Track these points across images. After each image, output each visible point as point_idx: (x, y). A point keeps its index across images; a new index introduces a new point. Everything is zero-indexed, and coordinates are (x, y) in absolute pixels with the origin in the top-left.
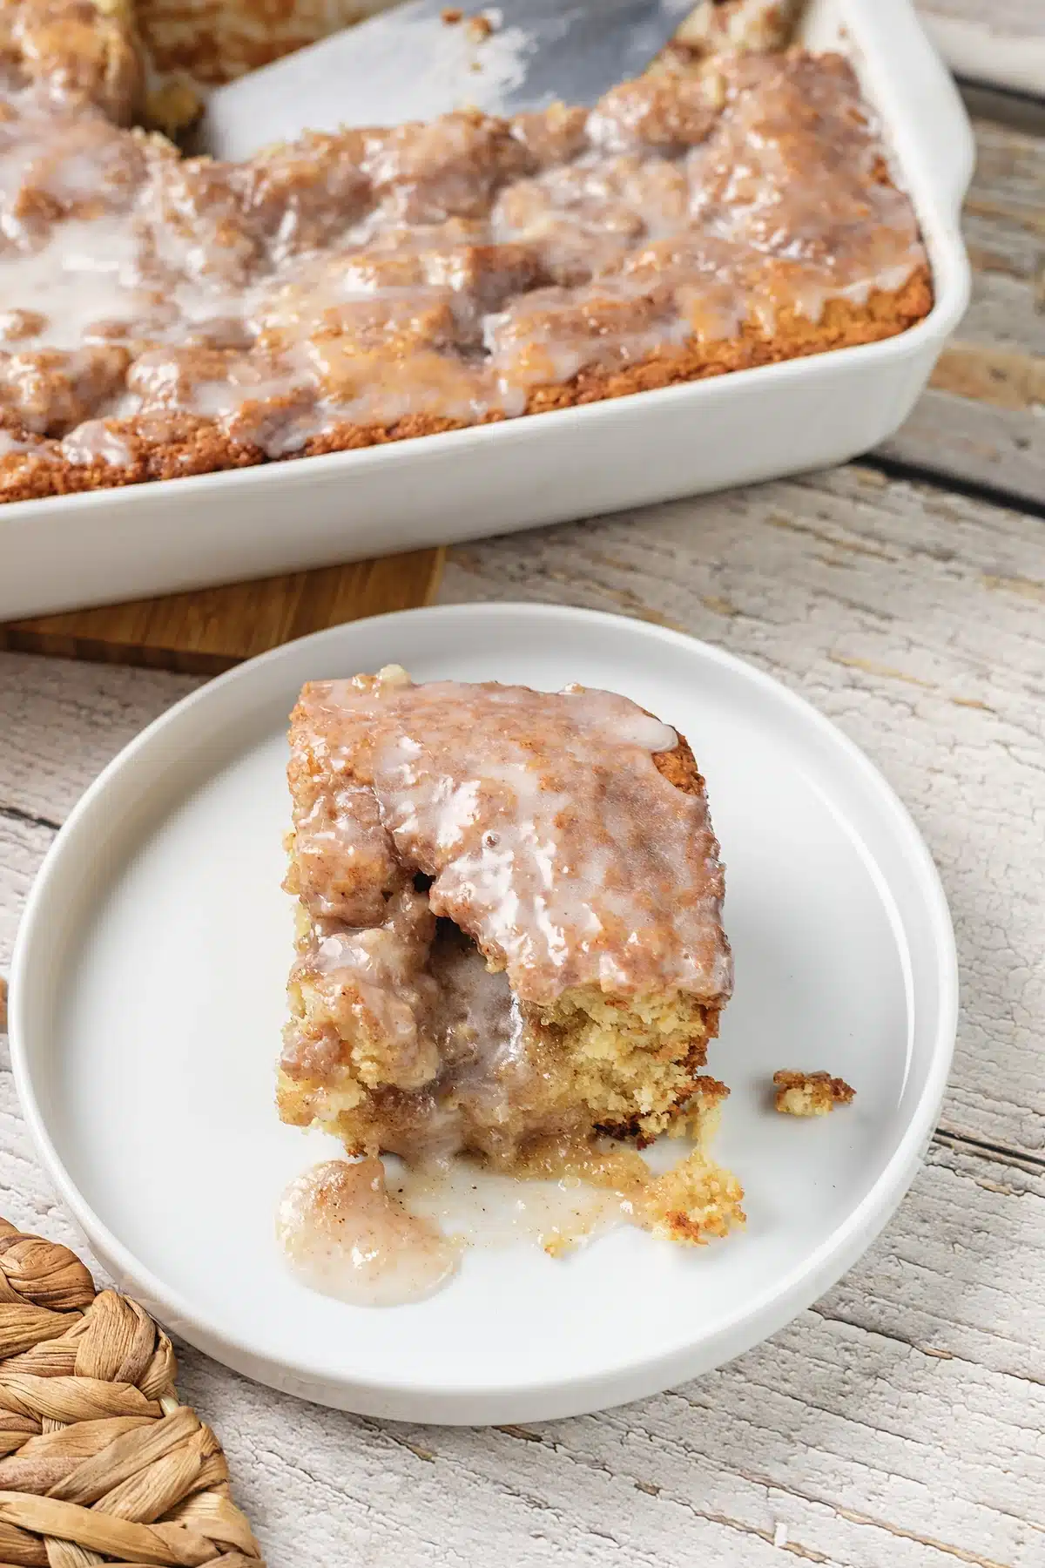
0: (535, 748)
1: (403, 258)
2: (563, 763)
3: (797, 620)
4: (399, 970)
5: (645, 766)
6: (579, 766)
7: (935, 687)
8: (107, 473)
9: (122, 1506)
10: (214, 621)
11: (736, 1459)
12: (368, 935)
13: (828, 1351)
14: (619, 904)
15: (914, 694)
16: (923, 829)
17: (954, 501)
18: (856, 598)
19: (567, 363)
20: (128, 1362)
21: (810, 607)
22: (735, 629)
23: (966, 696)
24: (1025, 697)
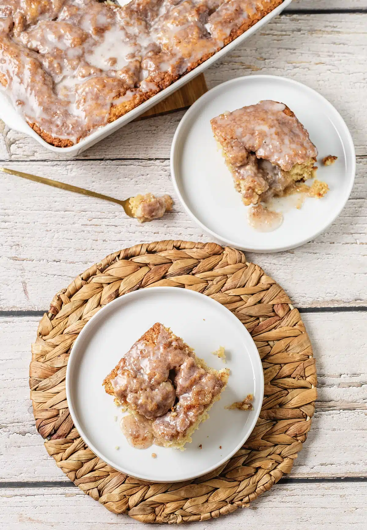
0: (263, 120)
1: (182, 17)
2: (270, 121)
3: (277, 56)
4: (256, 171)
5: (283, 115)
6: (273, 120)
7: (311, 62)
8: (153, 92)
9: (250, 285)
10: (167, 102)
11: (344, 232)
12: (248, 167)
13: (351, 206)
14: (294, 146)
15: (307, 65)
16: (322, 94)
17: (295, 16)
18: (286, 47)
19: (228, 32)
20: (238, 260)
21: (279, 53)
22: (266, 63)
23: (317, 62)
24: (329, 58)
